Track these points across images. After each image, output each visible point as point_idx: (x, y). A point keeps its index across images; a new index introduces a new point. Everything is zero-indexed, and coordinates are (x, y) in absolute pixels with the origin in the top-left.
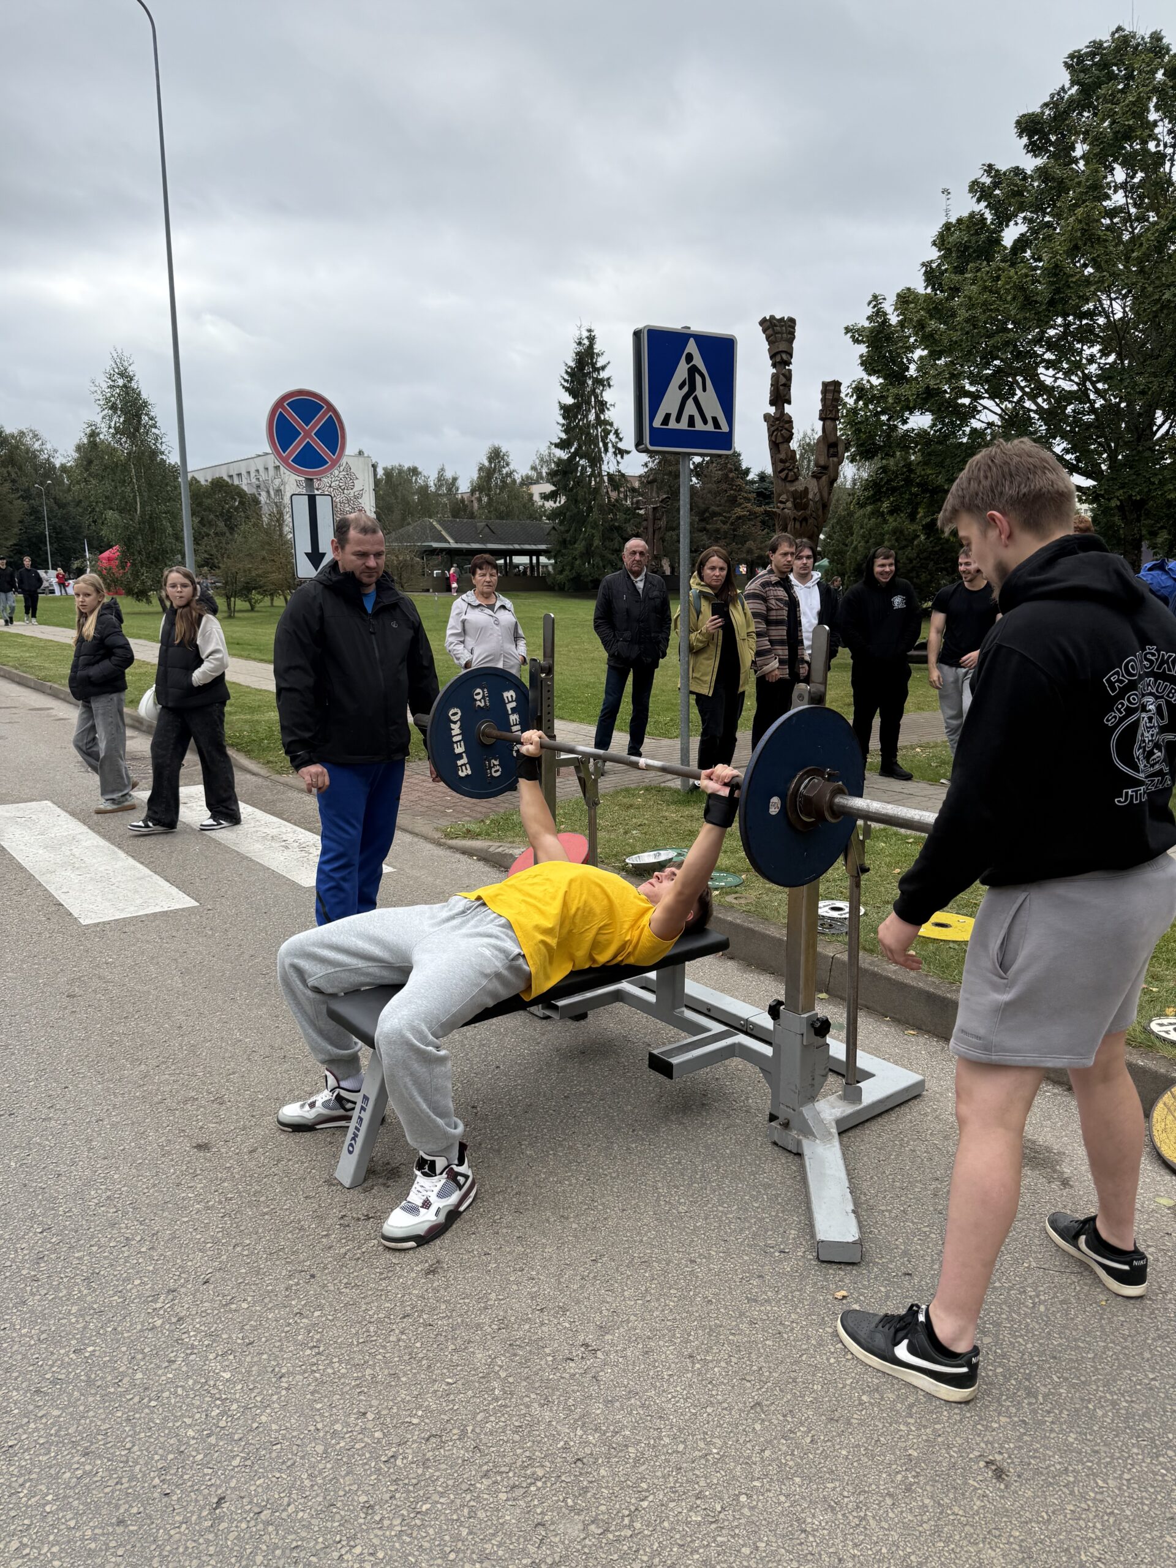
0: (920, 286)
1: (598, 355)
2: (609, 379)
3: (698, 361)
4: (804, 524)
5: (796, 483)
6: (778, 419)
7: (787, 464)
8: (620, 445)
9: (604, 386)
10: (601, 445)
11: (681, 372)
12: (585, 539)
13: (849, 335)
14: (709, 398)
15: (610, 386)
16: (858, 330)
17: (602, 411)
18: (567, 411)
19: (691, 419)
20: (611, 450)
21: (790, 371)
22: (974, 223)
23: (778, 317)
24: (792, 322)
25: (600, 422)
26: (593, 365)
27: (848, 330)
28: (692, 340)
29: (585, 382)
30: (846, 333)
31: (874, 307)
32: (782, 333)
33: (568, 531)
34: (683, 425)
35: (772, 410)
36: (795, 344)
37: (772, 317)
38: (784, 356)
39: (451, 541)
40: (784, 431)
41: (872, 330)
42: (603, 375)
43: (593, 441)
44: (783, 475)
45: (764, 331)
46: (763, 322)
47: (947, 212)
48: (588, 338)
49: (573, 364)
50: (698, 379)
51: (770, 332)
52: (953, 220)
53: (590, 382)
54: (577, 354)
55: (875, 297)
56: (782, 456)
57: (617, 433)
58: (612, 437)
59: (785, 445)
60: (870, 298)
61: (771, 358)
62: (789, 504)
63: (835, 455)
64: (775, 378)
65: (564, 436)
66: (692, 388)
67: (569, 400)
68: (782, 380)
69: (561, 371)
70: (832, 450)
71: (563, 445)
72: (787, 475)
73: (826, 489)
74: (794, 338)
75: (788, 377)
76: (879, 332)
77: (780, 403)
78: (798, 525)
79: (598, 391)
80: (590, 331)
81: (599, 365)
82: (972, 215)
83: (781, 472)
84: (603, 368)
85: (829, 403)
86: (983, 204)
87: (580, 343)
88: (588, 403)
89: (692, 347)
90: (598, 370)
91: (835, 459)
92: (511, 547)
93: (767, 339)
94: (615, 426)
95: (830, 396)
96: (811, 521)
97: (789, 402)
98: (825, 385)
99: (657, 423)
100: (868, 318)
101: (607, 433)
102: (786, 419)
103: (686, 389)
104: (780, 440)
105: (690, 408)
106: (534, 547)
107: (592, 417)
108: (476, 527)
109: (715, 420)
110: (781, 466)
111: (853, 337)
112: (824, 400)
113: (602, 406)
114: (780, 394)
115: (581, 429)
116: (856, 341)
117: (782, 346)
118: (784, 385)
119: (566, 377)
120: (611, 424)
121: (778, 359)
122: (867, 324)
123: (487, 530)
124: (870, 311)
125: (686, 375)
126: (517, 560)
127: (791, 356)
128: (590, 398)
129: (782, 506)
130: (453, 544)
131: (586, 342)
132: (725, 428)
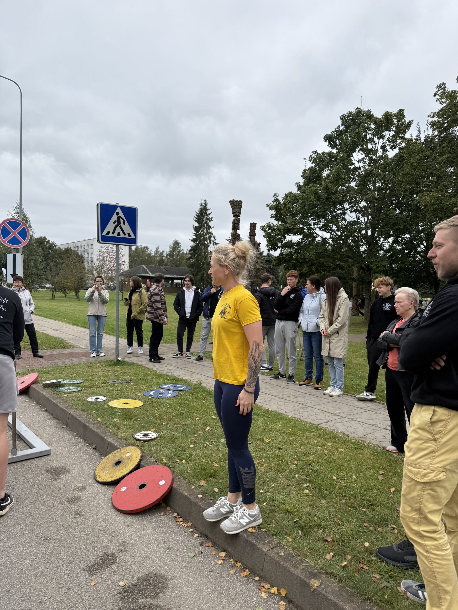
0: (295, 190)
1: (208, 210)
2: (212, 218)
3: (121, 214)
6: (234, 235)
8: (215, 241)
9: (210, 220)
10: (208, 241)
11: (115, 217)
12: (201, 274)
13: (268, 207)
14: (127, 228)
15: (212, 220)
16: (271, 206)
17: (209, 229)
18: (196, 229)
19: (119, 234)
20: (212, 243)
21: (239, 219)
22: (313, 170)
23: (236, 200)
24: (241, 202)
25: (208, 233)
26: (206, 213)
27: (268, 205)
28: (119, 208)
29: (203, 219)
31: (275, 198)
32: (237, 206)
33: (195, 271)
34: (116, 235)
35: (233, 232)
36: (242, 210)
37: (234, 200)
38: (237, 214)
39: (150, 273)
40: (237, 238)
42: (210, 216)
43: (205, 239)
45: (231, 204)
46: (230, 202)
47: (304, 166)
48: (204, 203)
49: (198, 212)
50: (122, 221)
51: (232, 205)
52: (307, 169)
53: (205, 219)
54: (200, 209)
55: (275, 194)
57: (214, 237)
58: (212, 238)
60: (273, 195)
61: (233, 214)
64: (234, 220)
65: (194, 237)
66: (119, 223)
67: (197, 225)
68: (236, 222)
69: (194, 215)
71: (194, 240)
74: (241, 208)
76: (278, 206)
77: (235, 230)
79: (208, 222)
80: (205, 201)
81: (208, 213)
82: (311, 168)
84: (210, 214)
85: (252, 230)
86: (314, 164)
87: (201, 205)
88: (204, 226)
89: (119, 210)
90: (208, 215)
92: (173, 276)
93: (232, 207)
94: (214, 234)
95: (252, 228)
97: (239, 229)
98: (251, 224)
99: (104, 234)
100: (273, 202)
101: (210, 237)
102: (237, 235)
103: (116, 223)
105: (118, 230)
106: (182, 277)
107: (205, 231)
108: (160, 269)
109: (129, 234)
111: (270, 208)
112: (250, 229)
113: (209, 227)
114: (236, 226)
115: (201, 235)
117: (237, 210)
118: (237, 223)
119: (196, 217)
120: (212, 234)
121: (235, 214)
123: (164, 270)
124: (273, 199)
125: (116, 219)
126: (175, 281)
127: (240, 214)
128: (204, 224)
130: (151, 275)
131: (204, 205)
132: (133, 237)
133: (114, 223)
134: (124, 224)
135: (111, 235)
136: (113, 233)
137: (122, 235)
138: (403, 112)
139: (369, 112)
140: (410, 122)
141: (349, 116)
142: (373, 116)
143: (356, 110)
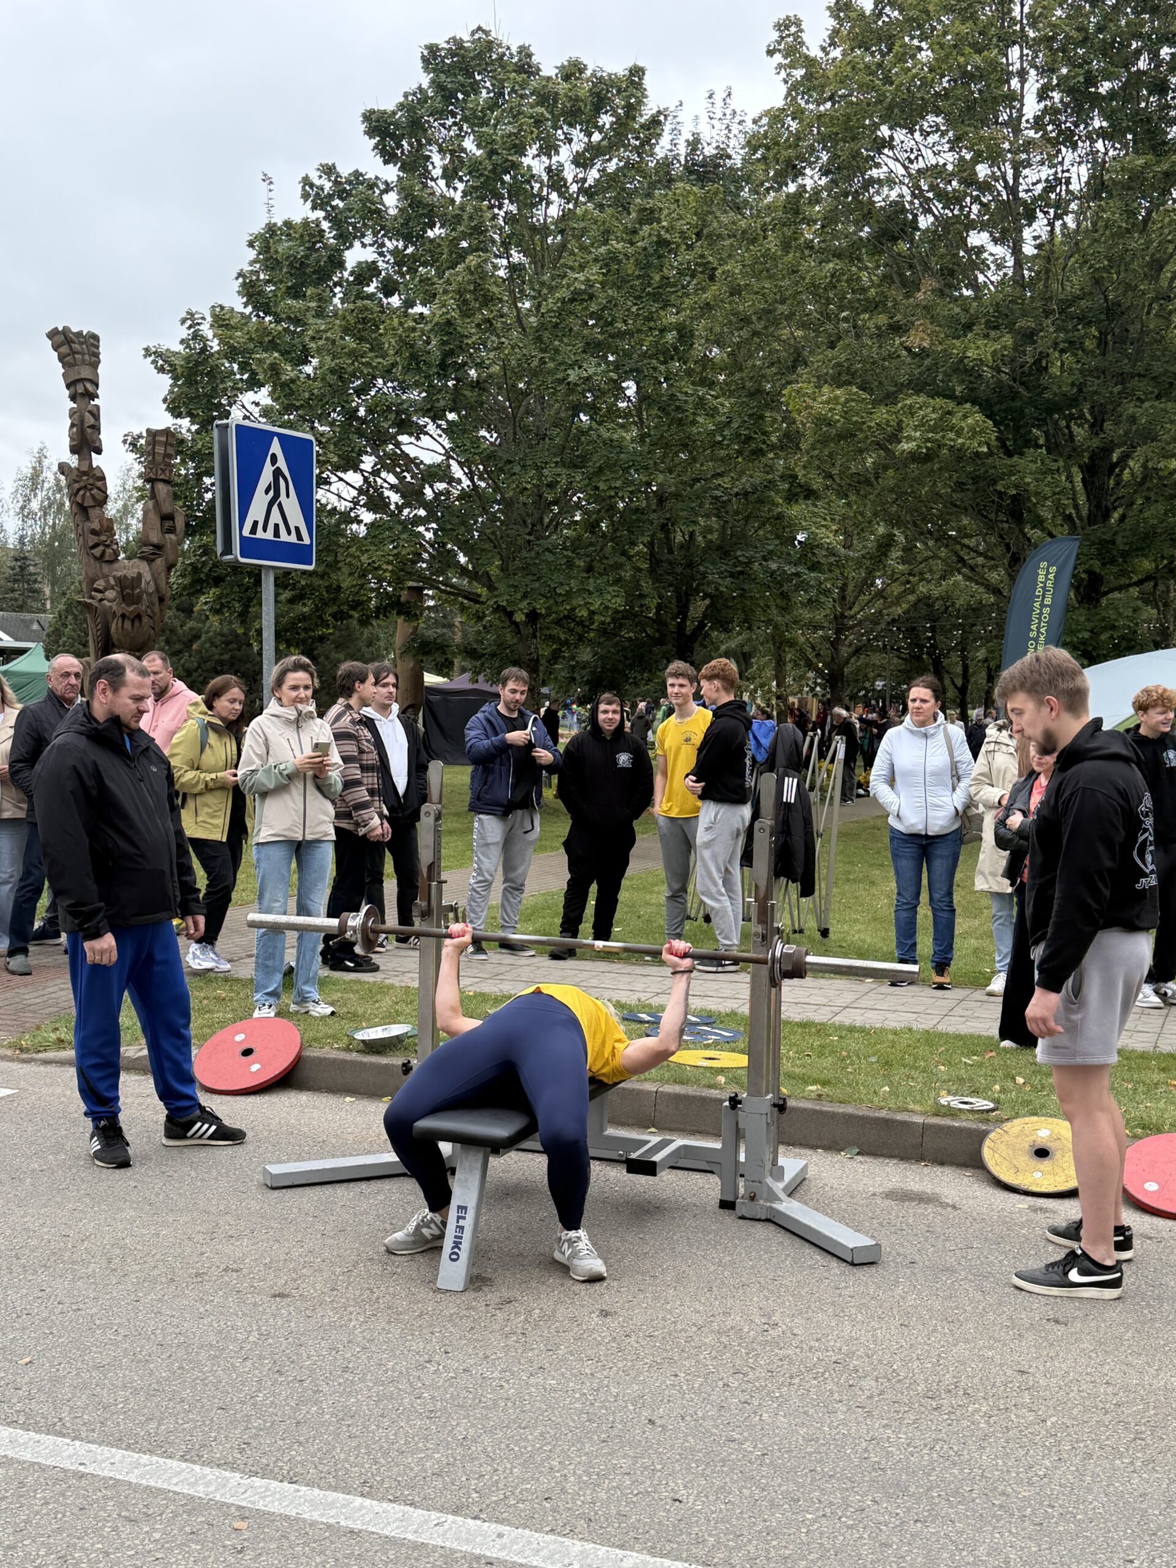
3: (282, 463)
4: (137, 623)
5: (116, 565)
6: (82, 473)
7: (103, 538)
11: (267, 473)
13: (150, 358)
14: (293, 508)
16: (163, 356)
19: (277, 526)
21: (98, 407)
22: (309, 233)
23: (75, 330)
24: (94, 338)
27: (147, 352)
30: (145, 356)
31: (190, 328)
32: (81, 354)
34: (269, 535)
35: (73, 461)
36: (101, 370)
37: (64, 329)
38: (89, 386)
40: (95, 491)
41: (188, 359)
44: (97, 552)
45: (55, 348)
46: (52, 334)
47: (270, 208)
50: (282, 483)
51: (65, 349)
52: (279, 222)
55: (191, 315)
56: (96, 525)
59: (97, 511)
60: (183, 315)
61: (68, 386)
62: (110, 594)
63: (172, 530)
64: (75, 416)
66: (277, 495)
68: (90, 420)
70: (168, 524)
72: (103, 553)
73: (163, 576)
74: (98, 361)
75: (96, 414)
76: (197, 364)
77: (85, 451)
78: (128, 625)
82: (306, 223)
83: (92, 548)
85: (159, 458)
86: (320, 214)
89: (276, 447)
91: (173, 537)
93: (61, 359)
95: (160, 450)
96: (145, 619)
97: (99, 451)
98: (152, 434)
99: (246, 532)
100: (182, 342)
102: (96, 474)
103: (271, 493)
104: (88, 502)
105: (275, 517)
109: (297, 529)
110: (93, 540)
114: (85, 438)
116: (161, 370)
117: (85, 373)
118: (92, 427)
121: (80, 389)
122: (180, 348)
124: (184, 332)
125: (271, 478)
127: (97, 386)
129: (99, 596)
132: (307, 541)
133: (267, 492)
134: (288, 496)
135: (260, 534)
136: (265, 529)
137: (284, 537)
138: (641, 79)
139: (525, 52)
140: (659, 113)
141: (452, 53)
142: (539, 70)
143: (473, 33)
